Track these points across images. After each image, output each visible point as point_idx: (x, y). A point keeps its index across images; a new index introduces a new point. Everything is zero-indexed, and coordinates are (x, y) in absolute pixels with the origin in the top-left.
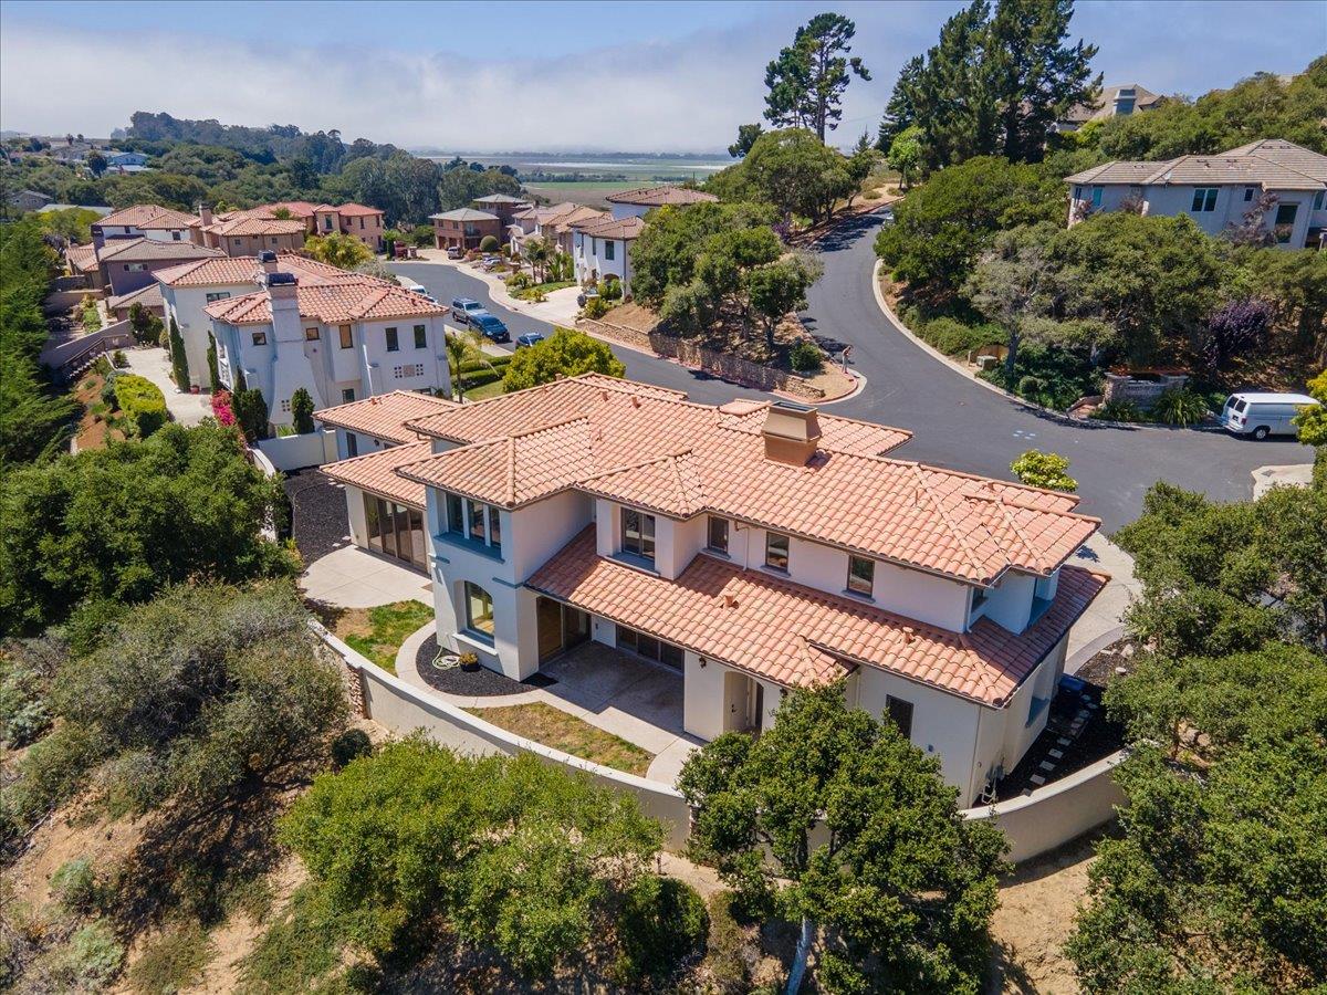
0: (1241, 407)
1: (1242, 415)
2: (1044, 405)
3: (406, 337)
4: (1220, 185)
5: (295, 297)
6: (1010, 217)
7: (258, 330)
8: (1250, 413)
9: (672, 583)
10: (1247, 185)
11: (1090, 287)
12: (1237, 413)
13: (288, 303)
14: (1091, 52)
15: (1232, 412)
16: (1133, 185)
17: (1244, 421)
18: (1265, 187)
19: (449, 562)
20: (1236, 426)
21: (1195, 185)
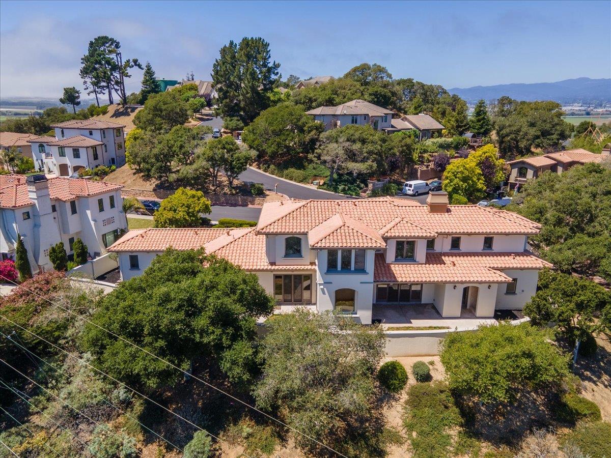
0: (411, 186)
1: (412, 189)
2: (352, 195)
3: (107, 203)
4: (357, 115)
5: (47, 188)
6: (309, 127)
7: (25, 210)
8: (414, 187)
9: (425, 264)
10: (365, 115)
11: (365, 150)
12: (410, 188)
13: (44, 192)
14: (279, 66)
15: (407, 188)
16: (332, 115)
17: (413, 190)
18: (370, 115)
19: (331, 283)
20: (410, 192)
21: (352, 115)
